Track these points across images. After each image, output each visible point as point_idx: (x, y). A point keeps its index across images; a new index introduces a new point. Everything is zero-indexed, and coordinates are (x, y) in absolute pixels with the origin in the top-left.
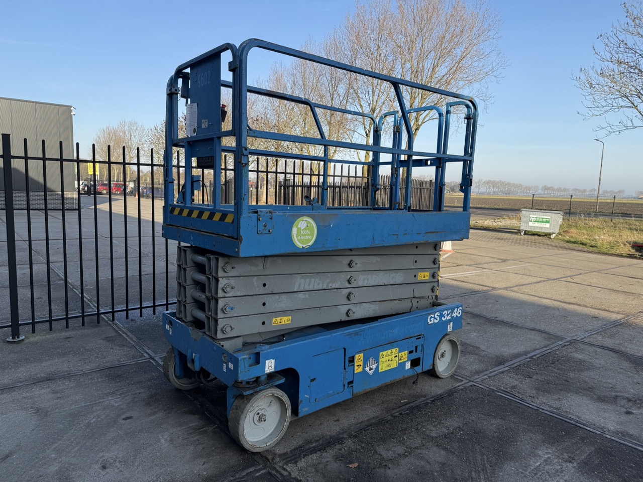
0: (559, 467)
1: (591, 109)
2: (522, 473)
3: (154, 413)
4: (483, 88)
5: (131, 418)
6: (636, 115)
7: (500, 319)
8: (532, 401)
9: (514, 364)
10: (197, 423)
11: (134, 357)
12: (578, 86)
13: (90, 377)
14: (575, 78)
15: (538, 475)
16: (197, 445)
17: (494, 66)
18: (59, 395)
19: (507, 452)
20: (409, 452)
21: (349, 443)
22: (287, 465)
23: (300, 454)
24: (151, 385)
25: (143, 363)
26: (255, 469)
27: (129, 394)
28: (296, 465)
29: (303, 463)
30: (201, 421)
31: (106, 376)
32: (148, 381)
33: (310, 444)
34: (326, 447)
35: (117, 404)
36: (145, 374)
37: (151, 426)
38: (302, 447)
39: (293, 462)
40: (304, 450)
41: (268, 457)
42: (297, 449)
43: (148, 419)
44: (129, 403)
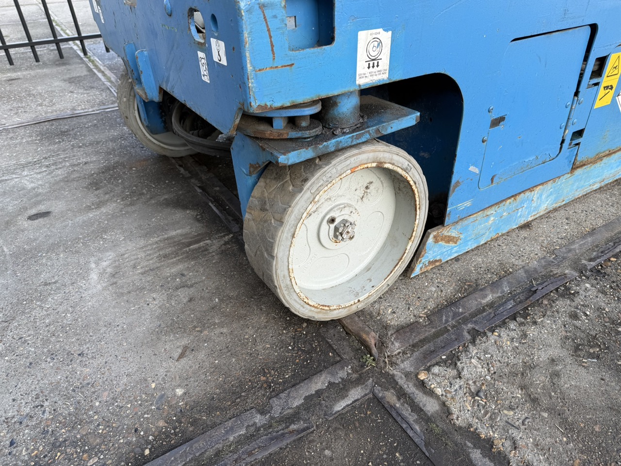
5: (46, 214)
11: (101, 103)
13: (12, 135)
16: (177, 289)
22: (428, 369)
23: (458, 329)
24: (114, 148)
25: (114, 112)
26: (332, 380)
27: (65, 166)
28: (455, 371)
29: (477, 364)
30: (198, 225)
31: (40, 133)
32: (111, 141)
33: (477, 296)
34: (528, 306)
35: (32, 185)
36: (109, 129)
37: (81, 234)
38: (458, 303)
39: (444, 357)
40: (465, 313)
41: (364, 336)
42: (443, 308)
43: (80, 219)
44: (57, 183)
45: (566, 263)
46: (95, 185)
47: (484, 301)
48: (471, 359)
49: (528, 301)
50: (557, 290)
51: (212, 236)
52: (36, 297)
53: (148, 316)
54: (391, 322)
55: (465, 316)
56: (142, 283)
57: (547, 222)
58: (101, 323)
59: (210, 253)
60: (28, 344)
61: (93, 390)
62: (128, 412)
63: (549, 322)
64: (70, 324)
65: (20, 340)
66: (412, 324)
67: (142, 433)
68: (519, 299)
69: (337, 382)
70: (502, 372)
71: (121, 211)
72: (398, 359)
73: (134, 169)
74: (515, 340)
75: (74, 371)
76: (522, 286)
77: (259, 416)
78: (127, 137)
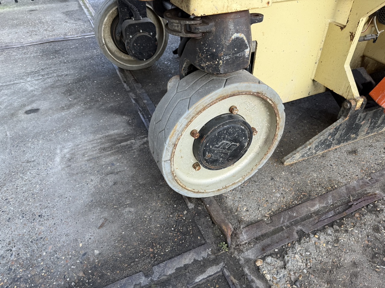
3: (69, 107)
5: (36, 111)
10: (121, 131)
11: (83, 31)
13: (25, 51)
16: (107, 174)
22: (264, 259)
23: (290, 229)
24: (85, 65)
25: (90, 39)
26: (197, 258)
27: (53, 76)
28: (283, 262)
29: (299, 258)
30: (129, 127)
31: (42, 51)
32: (85, 60)
33: (308, 204)
34: (344, 217)
35: (32, 88)
36: (85, 51)
37: (55, 127)
38: (294, 208)
39: (276, 250)
40: (297, 217)
41: (224, 227)
42: (283, 211)
43: (56, 116)
44: (46, 88)
45: (378, 185)
46: (69, 92)
47: (313, 209)
48: (295, 254)
49: (344, 213)
50: (367, 206)
51: (136, 137)
52: (20, 170)
53: (86, 193)
54: (244, 218)
55: (297, 219)
56: (86, 167)
57: (369, 150)
58: (56, 194)
59: (133, 150)
60: (10, 204)
61: (43, 243)
62: (62, 263)
63: (357, 231)
64: (38, 193)
65: (6, 201)
66: (258, 221)
67: (68, 280)
68: (338, 211)
69: (200, 260)
70: (316, 268)
71: (82, 113)
72: (244, 248)
73: (95, 82)
74: (329, 243)
75: (34, 228)
76: (342, 200)
77: (144, 278)
78: (95, 58)
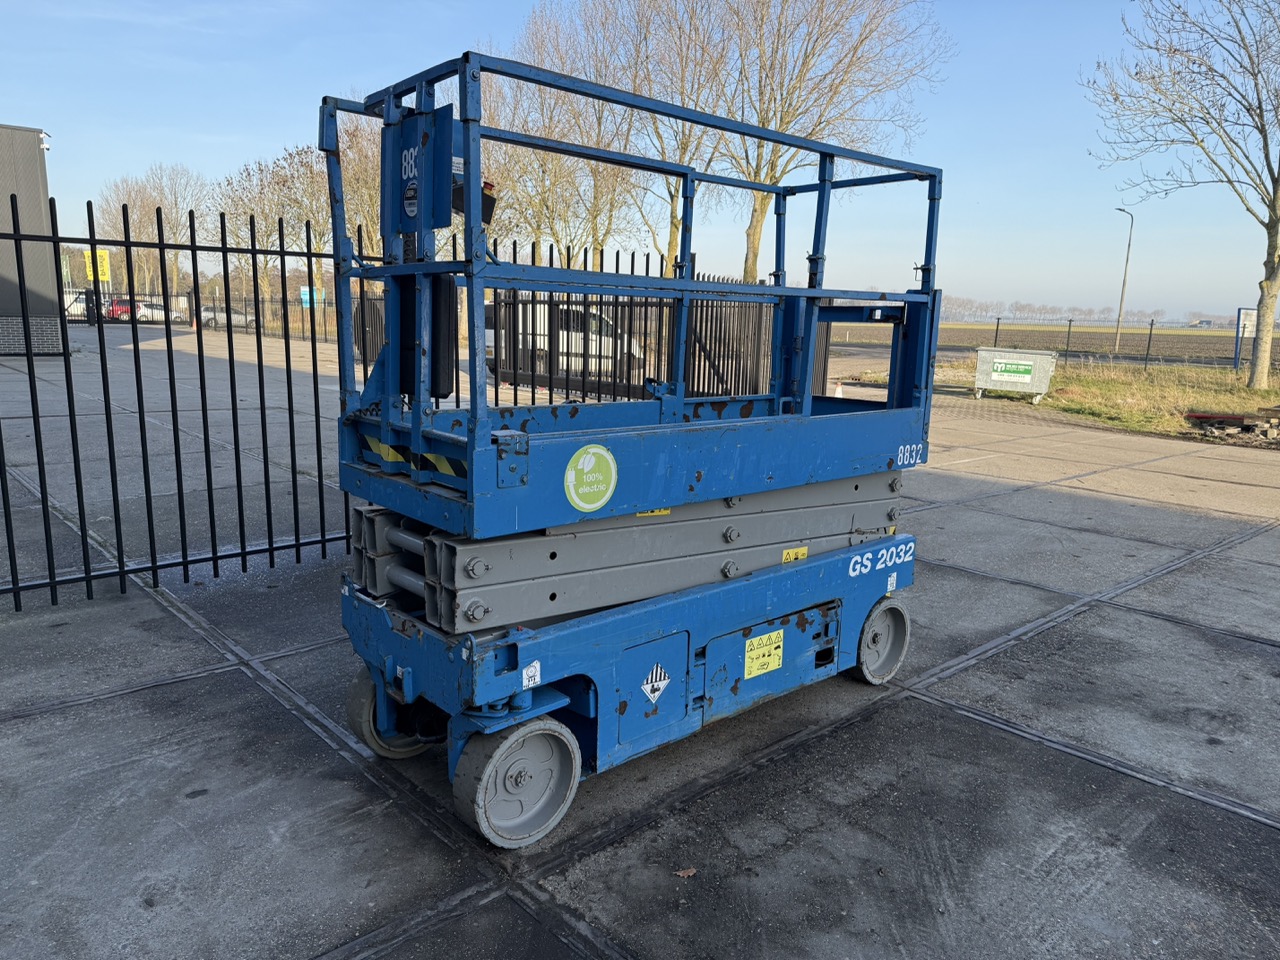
0: (1093, 856)
1: (1114, 146)
2: (1022, 872)
3: (255, 781)
4: (903, 103)
5: (204, 792)
6: (1198, 158)
7: (950, 563)
8: (1028, 726)
9: (987, 651)
10: (348, 798)
11: (205, 662)
12: (1092, 98)
13: (110, 708)
14: (1085, 84)
15: (1053, 875)
16: (352, 844)
17: (926, 56)
18: (41, 749)
19: (988, 831)
20: (795, 838)
21: (672, 826)
23: (571, 854)
24: (245, 721)
26: (479, 890)
27: (197, 743)
28: (563, 877)
29: (579, 872)
30: (357, 793)
31: (146, 705)
32: (238, 712)
33: (590, 832)
34: (624, 836)
35: (172, 764)
36: (230, 697)
37: (249, 807)
38: (575, 838)
39: (557, 871)
40: (579, 844)
41: (504, 864)
42: (564, 842)
43: (242, 794)
44: (198, 761)
45: (664, 805)
47: (594, 836)
48: (575, 870)
49: (625, 833)
50: (649, 824)
51: (373, 802)
52: (231, 857)
53: (333, 864)
54: (524, 854)
56: (321, 842)
58: (296, 871)
59: (373, 816)
61: (307, 909)
62: (337, 917)
63: (635, 845)
64: (271, 873)
66: (539, 854)
67: (351, 926)
68: (620, 832)
69: (482, 890)
70: (594, 876)
71: (280, 785)
72: (526, 874)
73: (277, 743)
74: (608, 857)
75: (288, 900)
76: (625, 823)
77: (429, 911)
